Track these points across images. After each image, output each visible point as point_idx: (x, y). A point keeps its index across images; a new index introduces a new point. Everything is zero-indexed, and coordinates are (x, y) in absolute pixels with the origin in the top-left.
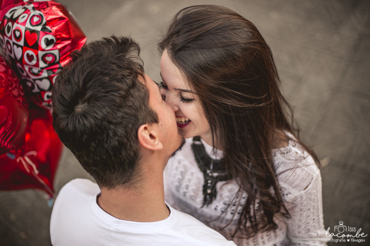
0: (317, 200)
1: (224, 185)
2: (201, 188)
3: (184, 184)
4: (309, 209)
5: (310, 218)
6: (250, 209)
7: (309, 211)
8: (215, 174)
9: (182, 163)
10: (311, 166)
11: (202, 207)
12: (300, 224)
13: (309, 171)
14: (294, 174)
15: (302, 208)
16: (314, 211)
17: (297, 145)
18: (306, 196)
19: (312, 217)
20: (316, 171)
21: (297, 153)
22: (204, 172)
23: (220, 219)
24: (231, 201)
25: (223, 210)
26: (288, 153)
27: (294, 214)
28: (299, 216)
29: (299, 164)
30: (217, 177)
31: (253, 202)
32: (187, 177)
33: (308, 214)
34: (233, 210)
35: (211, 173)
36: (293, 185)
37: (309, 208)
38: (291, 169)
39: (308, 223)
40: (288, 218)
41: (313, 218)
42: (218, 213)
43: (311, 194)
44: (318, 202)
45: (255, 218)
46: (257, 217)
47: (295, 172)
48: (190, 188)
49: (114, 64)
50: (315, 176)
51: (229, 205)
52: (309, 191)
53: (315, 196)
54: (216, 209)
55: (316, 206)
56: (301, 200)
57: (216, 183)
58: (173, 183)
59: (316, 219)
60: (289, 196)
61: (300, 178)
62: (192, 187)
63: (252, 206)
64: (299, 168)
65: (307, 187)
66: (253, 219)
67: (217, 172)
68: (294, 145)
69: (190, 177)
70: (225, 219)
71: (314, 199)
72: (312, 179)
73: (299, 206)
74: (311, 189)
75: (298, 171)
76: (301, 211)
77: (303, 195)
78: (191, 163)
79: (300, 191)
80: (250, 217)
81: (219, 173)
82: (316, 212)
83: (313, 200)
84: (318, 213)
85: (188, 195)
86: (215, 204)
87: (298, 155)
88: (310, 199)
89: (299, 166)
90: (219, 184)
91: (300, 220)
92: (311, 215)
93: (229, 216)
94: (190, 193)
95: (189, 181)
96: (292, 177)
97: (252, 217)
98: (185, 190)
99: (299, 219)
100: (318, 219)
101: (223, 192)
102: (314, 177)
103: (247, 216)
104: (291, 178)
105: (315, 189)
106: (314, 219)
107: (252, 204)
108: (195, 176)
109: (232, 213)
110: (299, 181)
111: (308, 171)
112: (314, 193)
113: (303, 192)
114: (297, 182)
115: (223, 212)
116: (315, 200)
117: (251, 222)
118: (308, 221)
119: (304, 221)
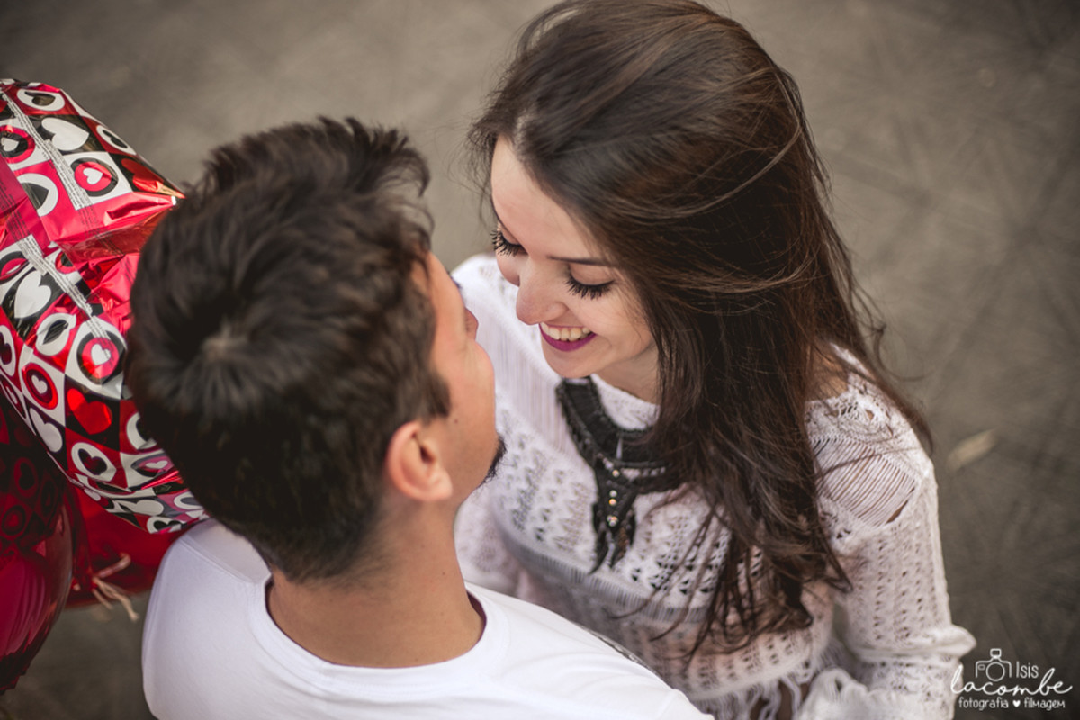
0: (929, 546)
1: (657, 507)
2: (588, 515)
3: (537, 508)
4: (904, 574)
5: (907, 597)
6: (739, 574)
7: (904, 579)
8: (631, 474)
9: (529, 447)
10: (910, 453)
11: (595, 569)
12: (878, 613)
13: (903, 468)
14: (862, 476)
15: (883, 570)
16: (919, 576)
17: (871, 388)
18: (895, 538)
19: (914, 593)
20: (921, 466)
21: (870, 413)
22: (598, 468)
23: (651, 608)
24: (681, 556)
25: (657, 582)
26: (846, 414)
27: (861, 583)
28: (874, 593)
29: (878, 448)
30: (636, 482)
31: (745, 555)
32: (546, 485)
33: (903, 588)
34: (686, 582)
35: (618, 468)
36: (859, 509)
37: (904, 570)
38: (855, 461)
39: (904, 612)
40: (844, 591)
41: (918, 596)
42: (644, 590)
43: (910, 533)
44: (931, 553)
45: (751, 599)
46: (758, 595)
47: (865, 472)
48: (554, 519)
49: (349, 225)
50: (919, 481)
51: (674, 568)
52: (903, 526)
53: (921, 536)
54: (635, 578)
55: (925, 564)
56: (881, 548)
57: (632, 499)
58: (502, 504)
59: (927, 597)
60: (848, 539)
61: (879, 489)
62: (561, 513)
63: (741, 567)
64: (878, 457)
65: (897, 514)
66: (745, 603)
67: (635, 468)
68: (862, 388)
69: (554, 486)
70: (666, 607)
71: (918, 545)
72: (913, 489)
73: (875, 564)
74: (909, 518)
75: (875, 465)
76: (880, 579)
77: (887, 537)
78: (556, 444)
79: (878, 524)
80: (738, 598)
81: (642, 469)
82: (925, 581)
83: (915, 549)
84: (932, 581)
85: (548, 537)
86: (632, 560)
87: (874, 420)
88: (908, 546)
89: (876, 452)
90: (643, 504)
91: (878, 603)
92: (912, 589)
93: (675, 599)
94: (555, 531)
95: (552, 496)
96: (858, 485)
97: (745, 596)
98: (541, 524)
99: (876, 600)
100: (934, 598)
101: (653, 528)
102: (917, 484)
103: (730, 596)
104: (854, 488)
105: (920, 517)
106: (920, 601)
107: (741, 561)
108: (568, 481)
109: (684, 591)
110: (876, 495)
111: (901, 467)
112: (917, 528)
113: (886, 528)
114: (868, 501)
115: (657, 588)
116: (923, 548)
117: (740, 610)
118: (903, 607)
119: (891, 605)
